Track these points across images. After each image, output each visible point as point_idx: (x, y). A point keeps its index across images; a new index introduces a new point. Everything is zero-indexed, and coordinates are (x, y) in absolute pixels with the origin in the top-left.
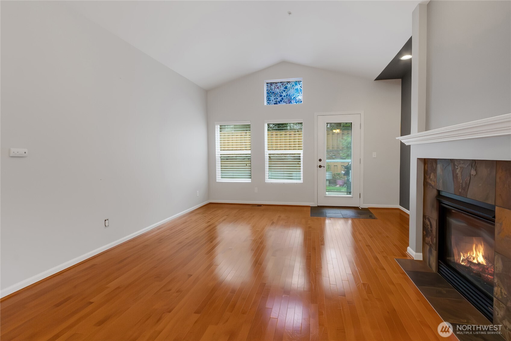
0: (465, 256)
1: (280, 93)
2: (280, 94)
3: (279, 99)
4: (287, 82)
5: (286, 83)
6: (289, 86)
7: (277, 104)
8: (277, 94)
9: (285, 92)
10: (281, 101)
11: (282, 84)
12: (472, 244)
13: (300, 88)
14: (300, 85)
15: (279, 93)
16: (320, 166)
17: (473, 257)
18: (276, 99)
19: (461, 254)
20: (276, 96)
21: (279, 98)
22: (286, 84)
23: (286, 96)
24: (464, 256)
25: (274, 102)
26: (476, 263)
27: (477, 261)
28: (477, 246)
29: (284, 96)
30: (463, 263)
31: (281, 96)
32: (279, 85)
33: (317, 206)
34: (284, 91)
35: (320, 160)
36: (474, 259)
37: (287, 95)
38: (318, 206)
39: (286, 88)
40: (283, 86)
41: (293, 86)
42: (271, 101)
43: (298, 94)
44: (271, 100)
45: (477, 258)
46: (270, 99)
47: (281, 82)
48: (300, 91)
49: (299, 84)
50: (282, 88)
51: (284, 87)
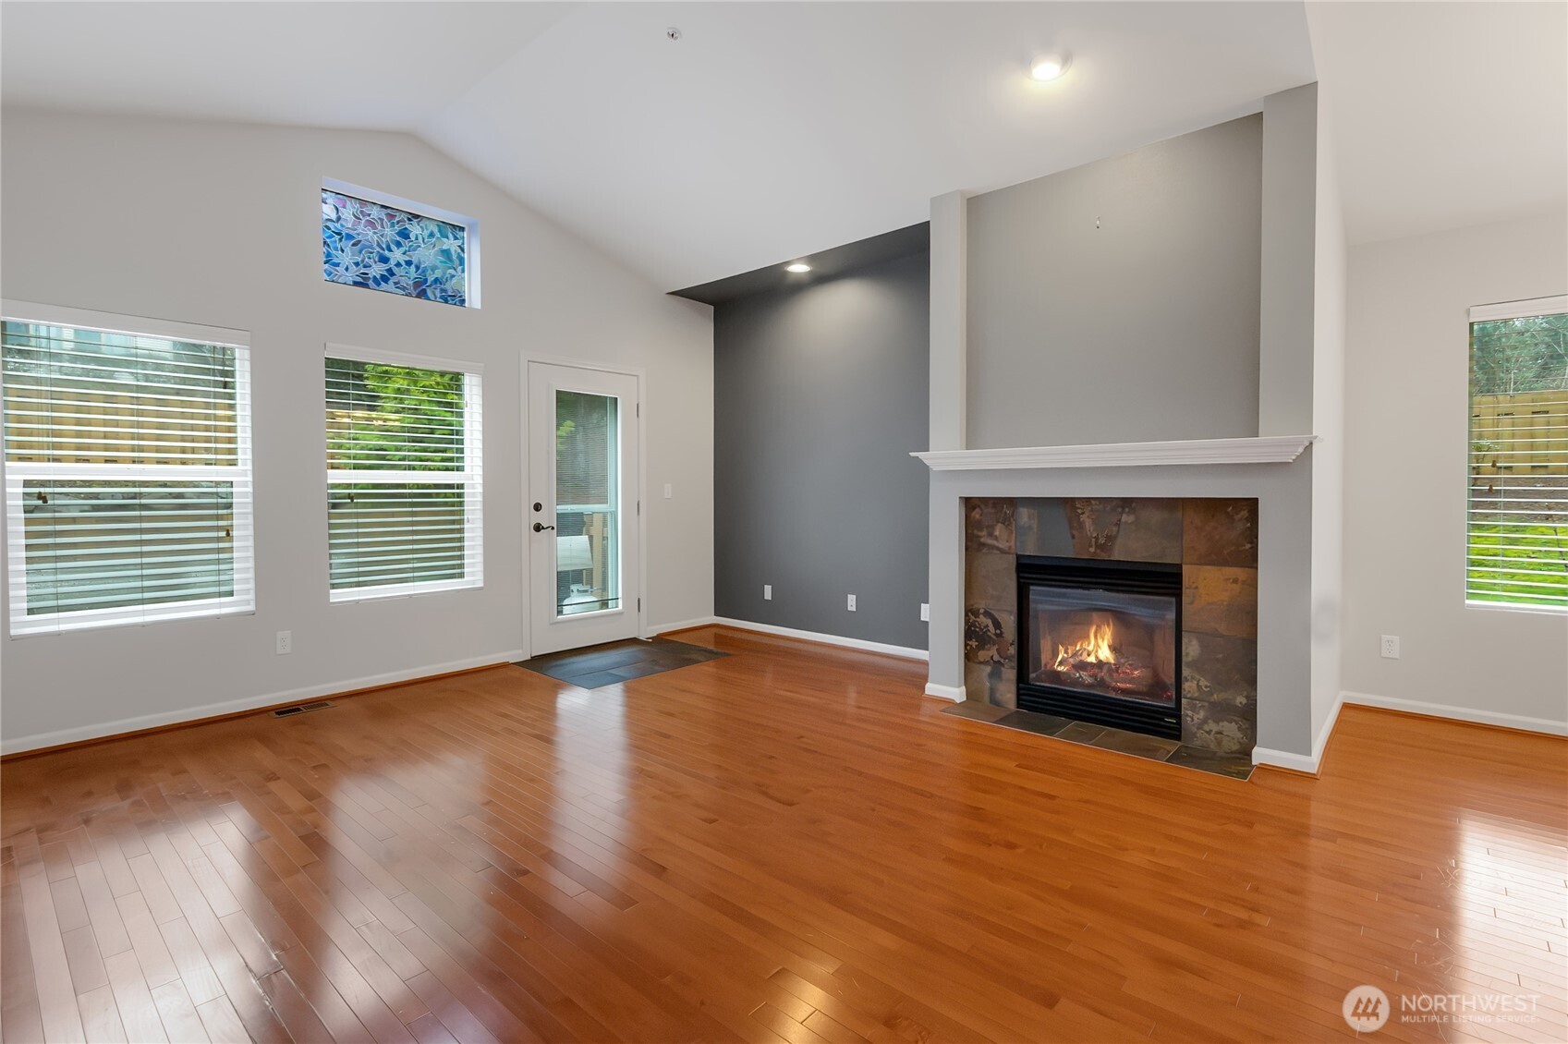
0: (1070, 651)
1: (379, 245)
2: (378, 249)
3: (377, 270)
4: (410, 214)
5: (404, 217)
6: (415, 229)
7: (366, 286)
8: (365, 247)
9: (402, 249)
10: (385, 279)
11: (391, 217)
12: (1089, 624)
13: (459, 251)
14: (459, 243)
15: (375, 246)
16: (538, 528)
17: (1088, 651)
18: (365, 267)
19: (1060, 647)
20: (360, 252)
21: (374, 266)
22: (403, 221)
23: (403, 263)
24: (1066, 652)
25: (351, 276)
26: (1094, 661)
27: (1097, 657)
28: (1099, 627)
29: (398, 265)
30: (1063, 668)
31: (384, 260)
32: (375, 213)
33: (529, 658)
34: (399, 245)
35: (537, 507)
36: (1089, 655)
37: (409, 263)
38: (534, 658)
39: (405, 234)
40: (393, 225)
41: (432, 235)
42: (341, 269)
43: (452, 271)
44: (338, 265)
45: (1097, 651)
46: (335, 260)
47: (383, 206)
48: (457, 262)
49: (456, 238)
50: (390, 233)
51: (397, 228)
